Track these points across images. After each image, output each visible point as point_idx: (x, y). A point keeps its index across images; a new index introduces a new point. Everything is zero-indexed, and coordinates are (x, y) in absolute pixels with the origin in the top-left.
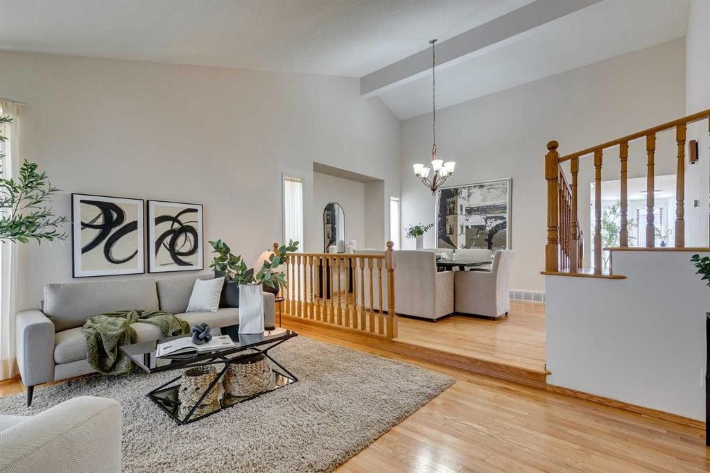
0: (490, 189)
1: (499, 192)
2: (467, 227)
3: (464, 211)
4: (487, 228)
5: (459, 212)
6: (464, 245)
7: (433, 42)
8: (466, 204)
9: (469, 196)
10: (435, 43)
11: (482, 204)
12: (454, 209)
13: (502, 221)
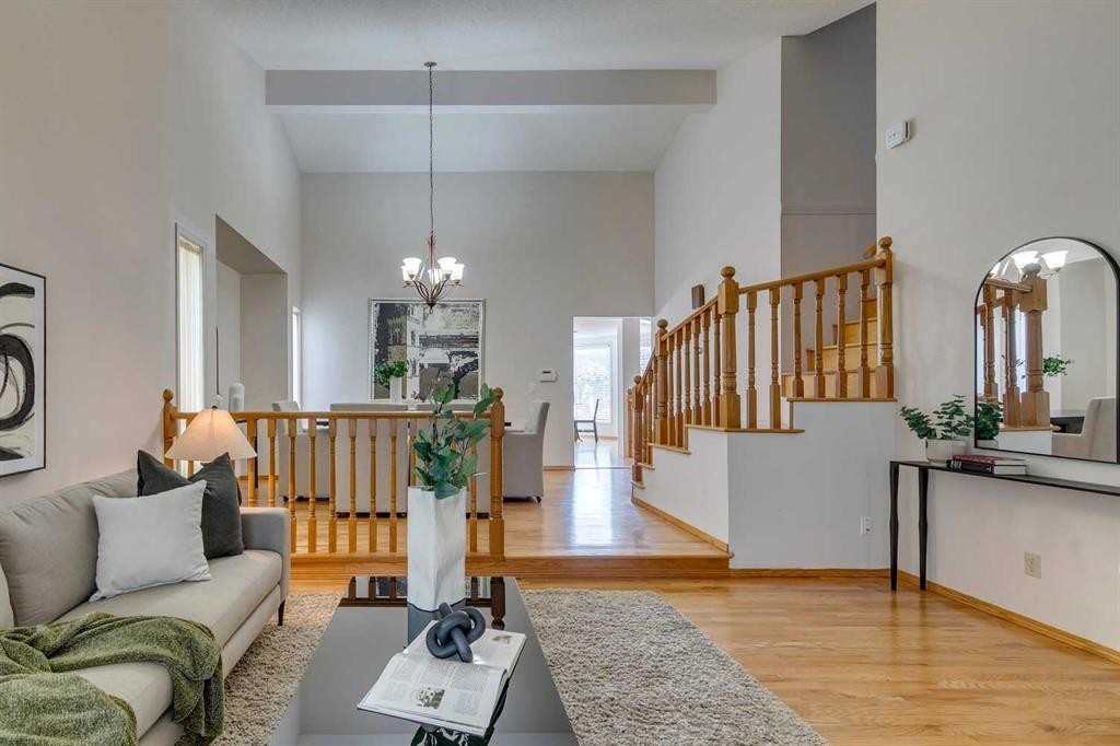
0: (455, 311)
1: (468, 317)
2: (422, 366)
3: (417, 341)
4: (452, 368)
5: (409, 342)
6: (418, 392)
7: (431, 64)
8: (420, 331)
9: (425, 318)
10: (434, 68)
11: (444, 332)
12: (401, 336)
13: (472, 359)
